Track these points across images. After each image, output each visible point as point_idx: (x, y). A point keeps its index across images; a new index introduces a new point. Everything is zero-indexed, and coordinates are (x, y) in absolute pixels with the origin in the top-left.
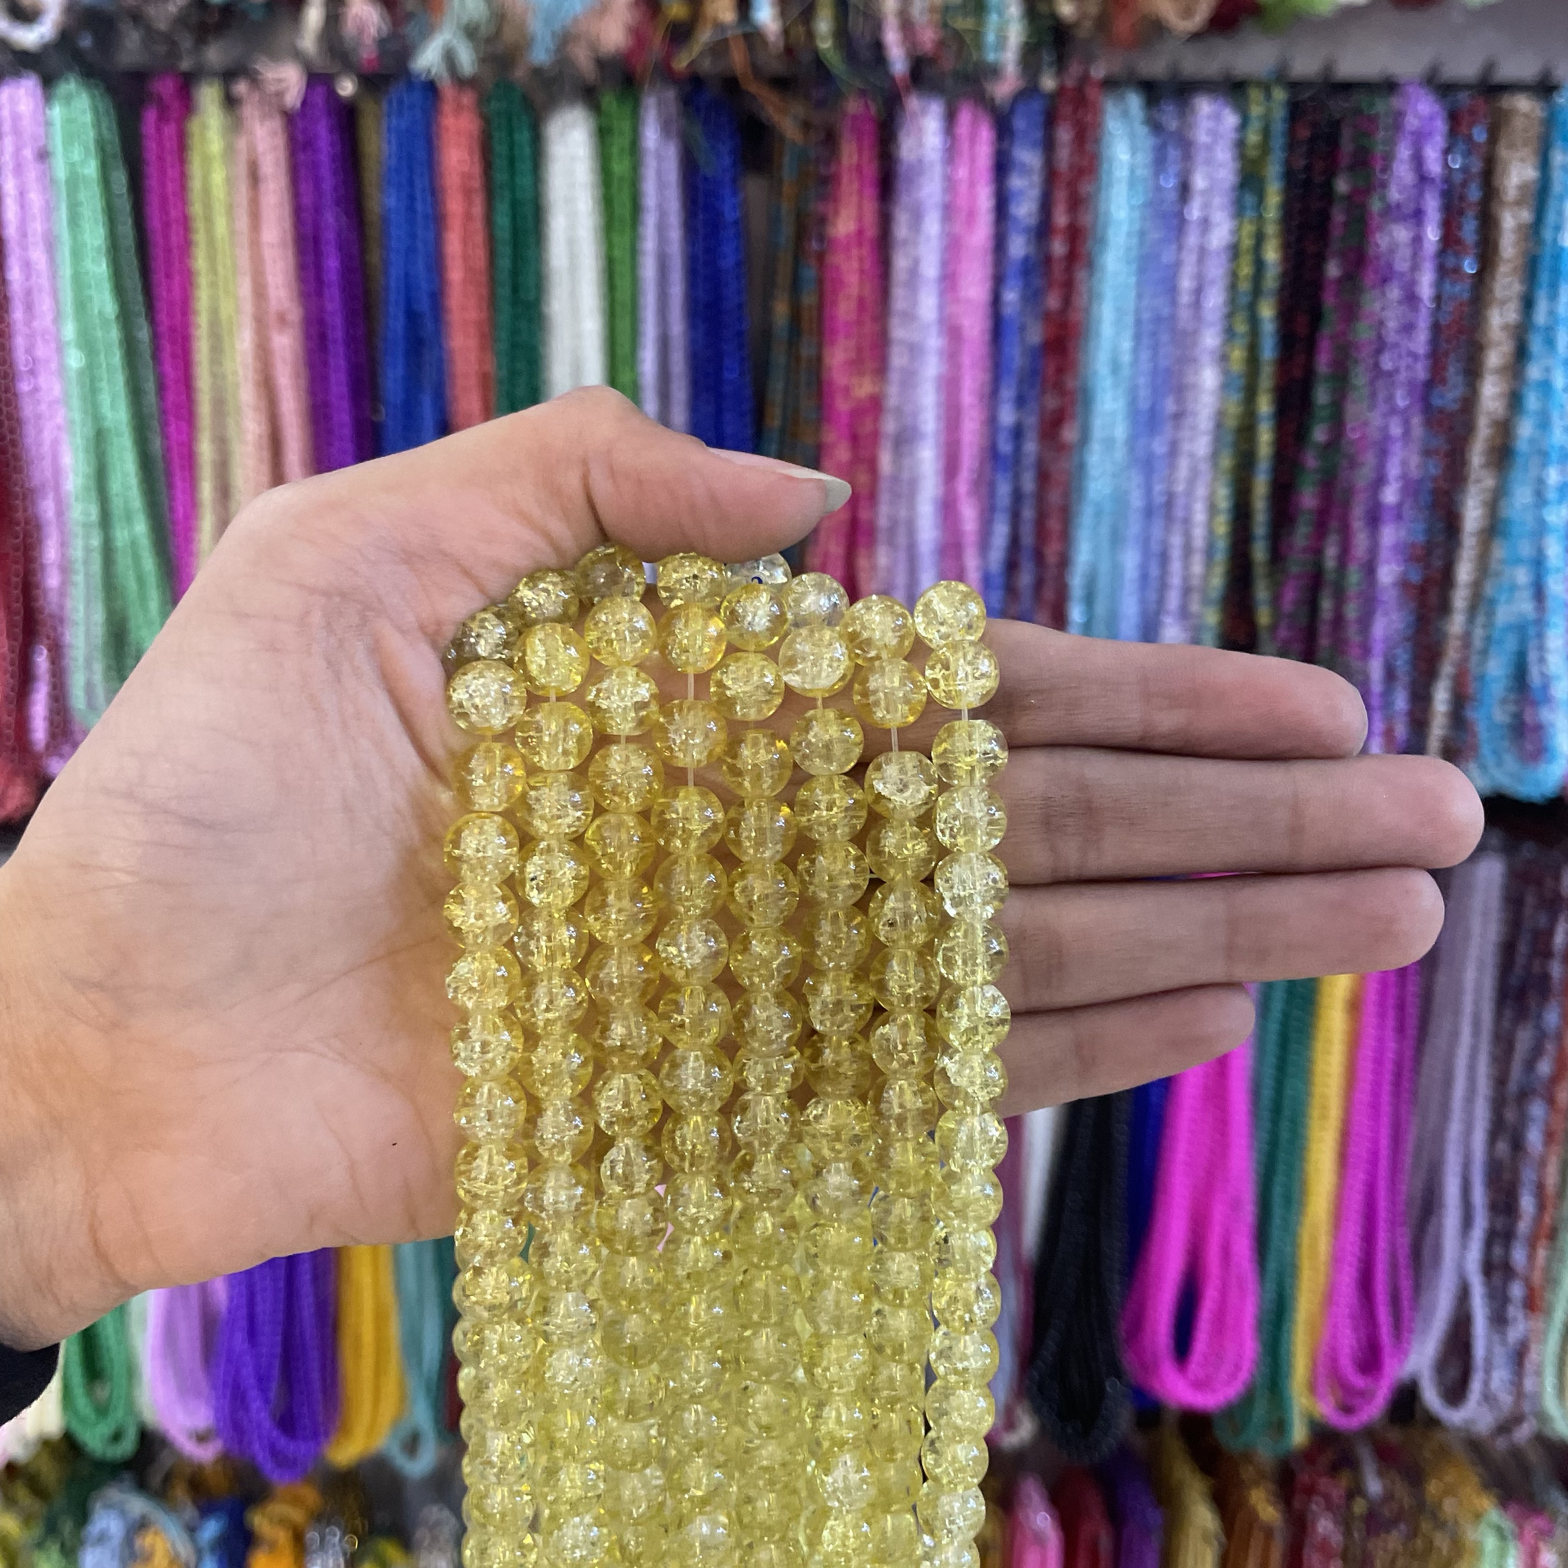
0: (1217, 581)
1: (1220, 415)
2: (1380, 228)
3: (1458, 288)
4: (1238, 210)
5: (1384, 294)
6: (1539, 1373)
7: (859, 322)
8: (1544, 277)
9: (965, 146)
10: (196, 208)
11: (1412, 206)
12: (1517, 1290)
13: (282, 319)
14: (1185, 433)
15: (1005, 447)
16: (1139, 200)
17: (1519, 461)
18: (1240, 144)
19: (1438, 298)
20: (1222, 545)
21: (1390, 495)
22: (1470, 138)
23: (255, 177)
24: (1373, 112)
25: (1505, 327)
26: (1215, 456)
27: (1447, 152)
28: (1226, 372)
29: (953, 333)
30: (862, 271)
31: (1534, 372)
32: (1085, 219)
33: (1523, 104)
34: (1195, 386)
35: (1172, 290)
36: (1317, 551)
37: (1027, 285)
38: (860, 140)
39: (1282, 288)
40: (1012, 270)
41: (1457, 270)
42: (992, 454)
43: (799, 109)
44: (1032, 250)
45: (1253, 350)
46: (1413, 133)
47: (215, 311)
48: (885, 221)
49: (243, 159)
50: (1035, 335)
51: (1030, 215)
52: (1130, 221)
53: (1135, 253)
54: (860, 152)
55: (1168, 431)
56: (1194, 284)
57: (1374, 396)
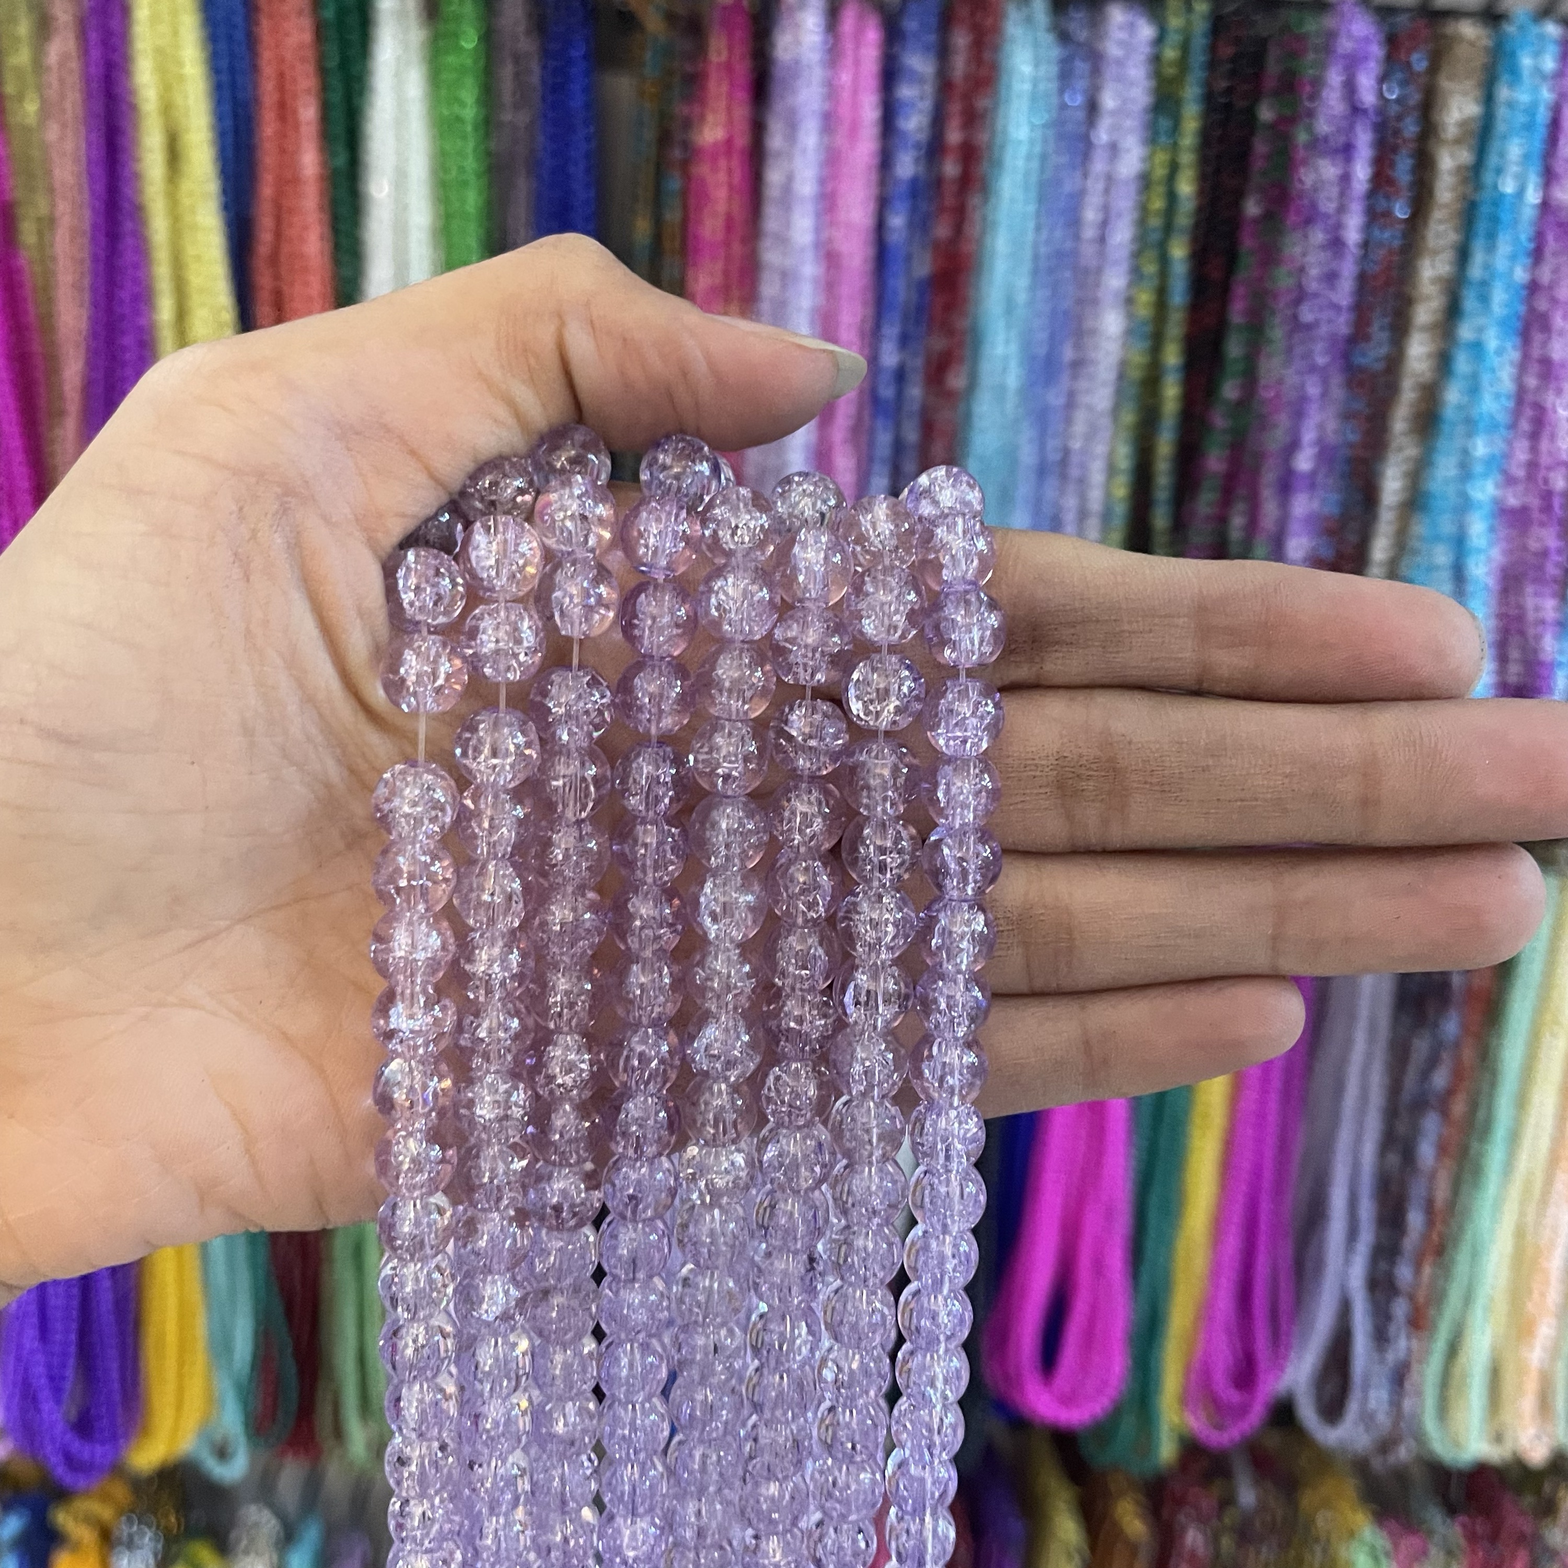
1: (1123, 365)
2: (1305, 162)
3: (1387, 235)
4: (1152, 135)
5: (1306, 236)
6: (1419, 1394)
7: (727, 244)
8: (1481, 226)
9: (849, 46)
11: (1342, 140)
12: (1400, 1309)
14: (1082, 384)
15: (887, 392)
16: (1040, 119)
17: (1446, 428)
18: (1156, 60)
19: (1365, 245)
20: (1121, 510)
21: (1304, 462)
22: (1408, 65)
24: (1303, 30)
25: (1436, 280)
26: (1115, 411)
27: (1383, 79)
28: (1130, 316)
29: (831, 259)
30: (731, 187)
31: (1465, 332)
32: (982, 138)
33: (1468, 30)
34: (1094, 332)
35: (1074, 222)
36: (1222, 520)
37: (914, 210)
38: (730, 35)
39: (1197, 226)
40: (899, 189)
41: (1388, 214)
42: (871, 398)
44: (921, 169)
45: (1162, 293)
46: (1345, 57)
48: (758, 129)
50: (923, 267)
51: (920, 130)
52: (1032, 142)
53: (1034, 179)
54: (730, 48)
55: (1065, 381)
56: (1100, 217)
57: (1290, 351)
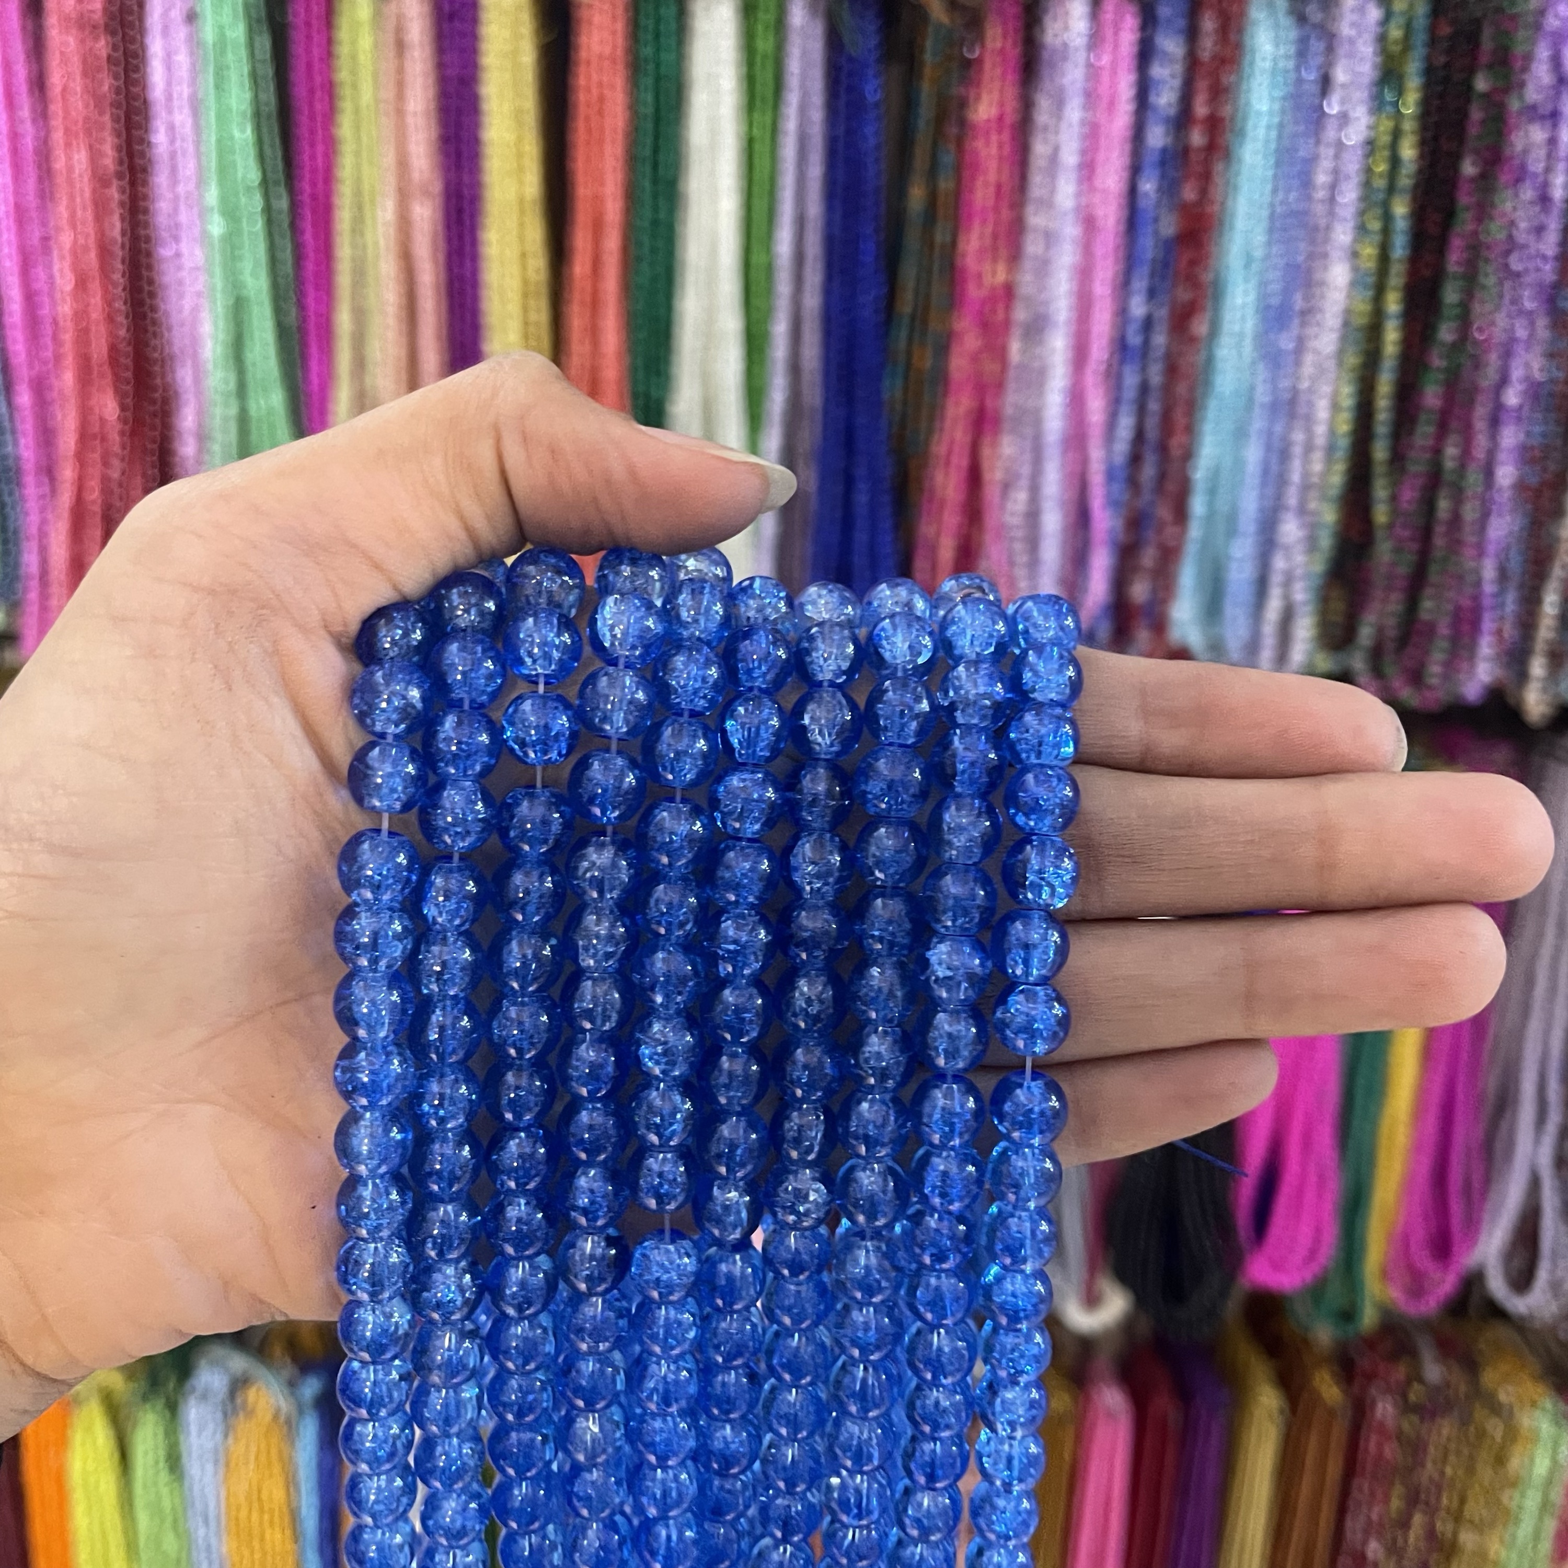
0: (1337, 479)
1: (1348, 312)
2: (1517, 128)
4: (1377, 104)
5: (1516, 195)
7: (996, 209)
9: (1109, 32)
10: (343, 75)
11: (1549, 108)
13: (423, 190)
14: (1311, 331)
15: (1134, 339)
16: (1279, 92)
18: (1382, 39)
20: (1344, 443)
21: (1512, 397)
23: (400, 45)
24: (1513, 11)
26: (1340, 354)
28: (1355, 269)
29: (1089, 223)
30: (1001, 158)
32: (1226, 111)
34: (1324, 283)
35: (1307, 184)
36: (1437, 451)
37: (1163, 177)
38: (1005, 24)
39: (1416, 187)
40: (1150, 158)
42: (1121, 346)
44: (1169, 140)
45: (1385, 247)
46: (1552, 34)
47: (358, 180)
48: (1027, 106)
49: (391, 25)
50: (1169, 226)
51: (1170, 105)
52: (1271, 113)
53: (1273, 146)
54: (1005, 37)
55: (1295, 327)
56: (1329, 180)
57: (1501, 296)
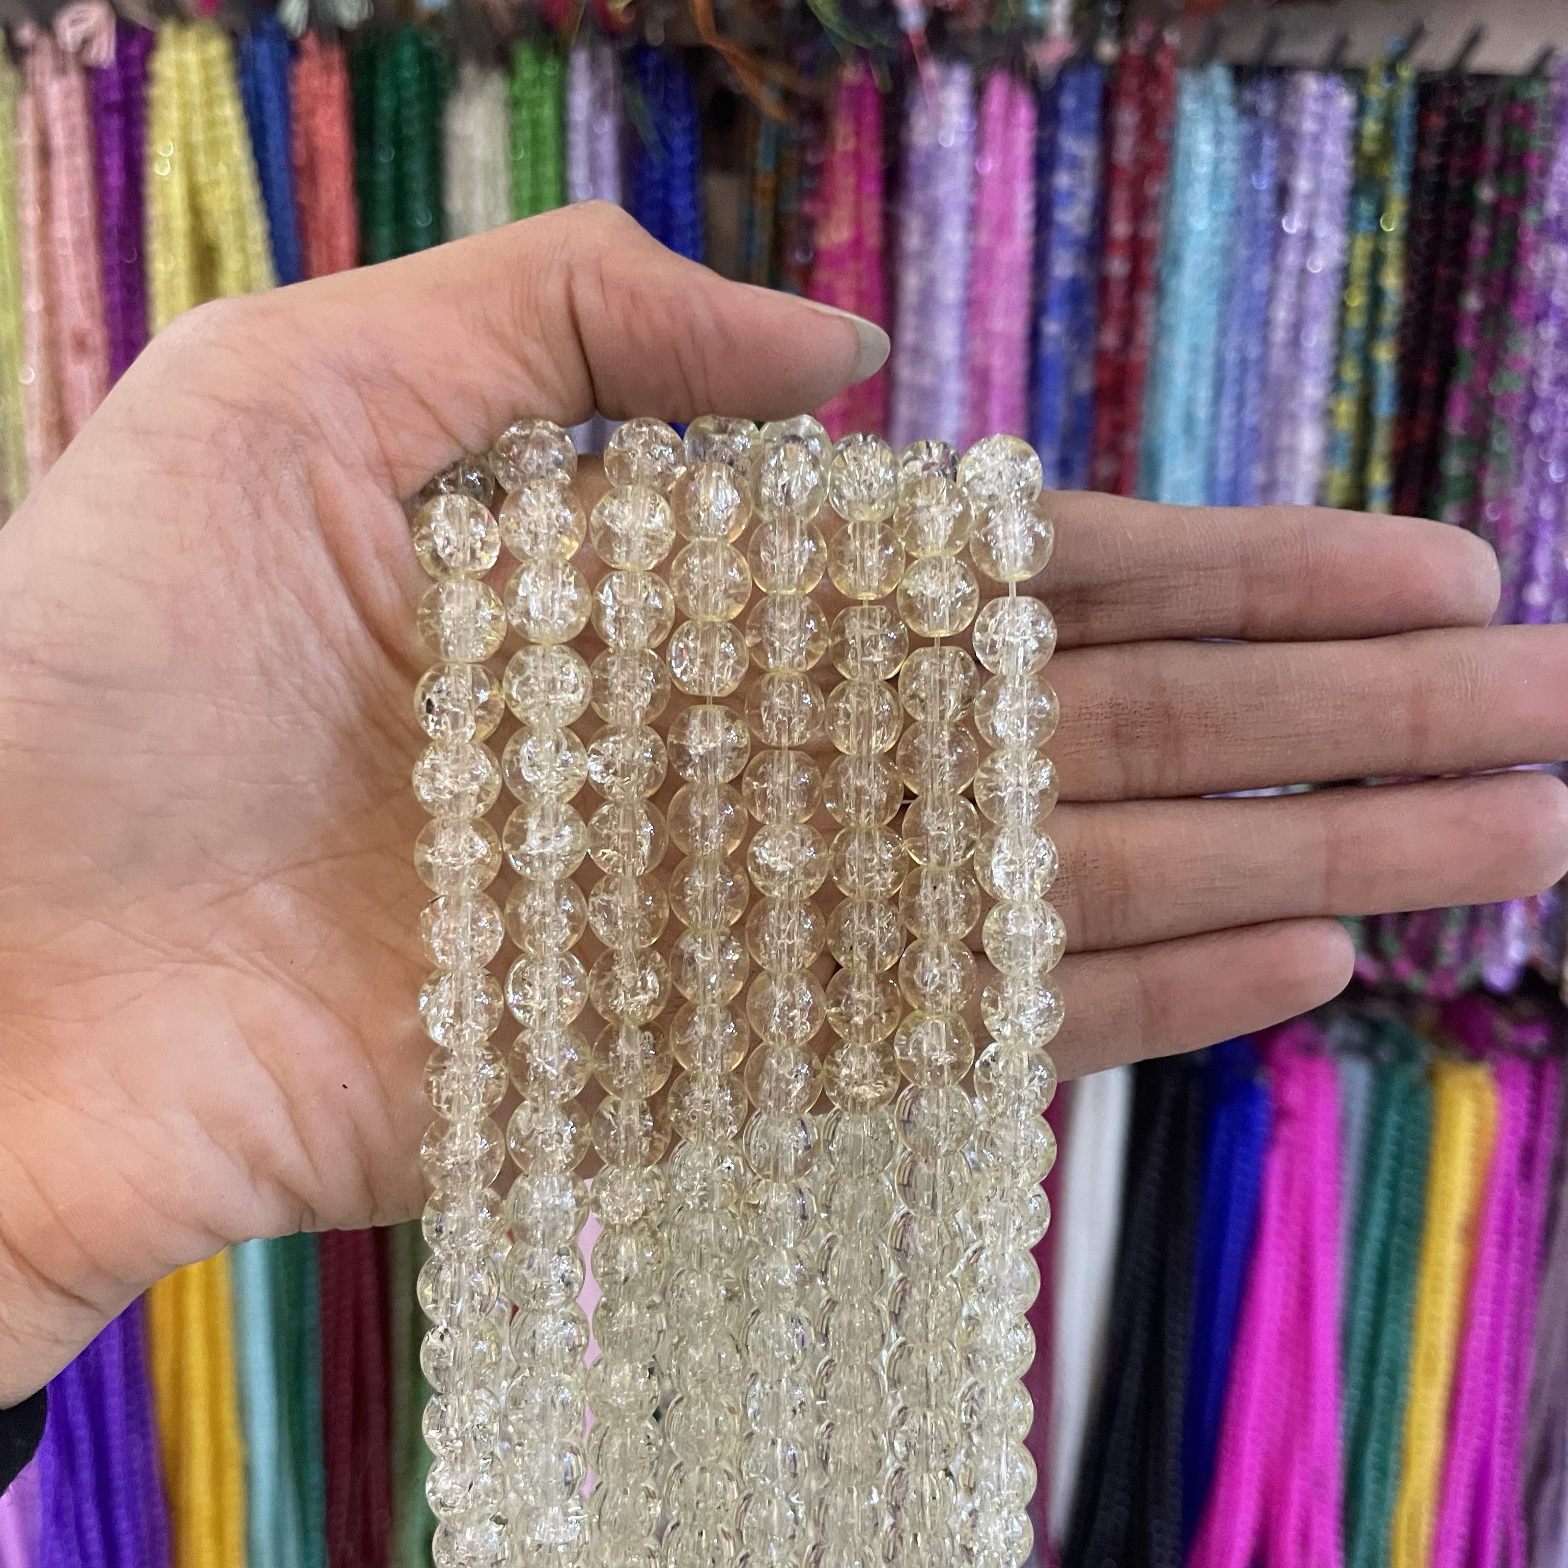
1: (1321, 487)
2: (1536, 249)
4: (1350, 221)
5: (1536, 334)
9: (994, 128)
13: (81, 345)
16: (1226, 203)
18: (1356, 136)
21: (1537, 596)
23: (45, 154)
24: (1528, 96)
28: (1331, 433)
29: (978, 376)
30: (859, 294)
32: (1151, 230)
34: (1292, 451)
35: (1266, 324)
37: (1074, 315)
38: (858, 121)
39: (1404, 325)
40: (1054, 293)
43: (779, 74)
44: (1081, 269)
45: (1366, 403)
48: (891, 227)
50: (1085, 380)
51: (1080, 223)
52: (1213, 233)
53: (1216, 275)
54: (858, 134)
56: (1292, 318)
57: (1520, 466)
